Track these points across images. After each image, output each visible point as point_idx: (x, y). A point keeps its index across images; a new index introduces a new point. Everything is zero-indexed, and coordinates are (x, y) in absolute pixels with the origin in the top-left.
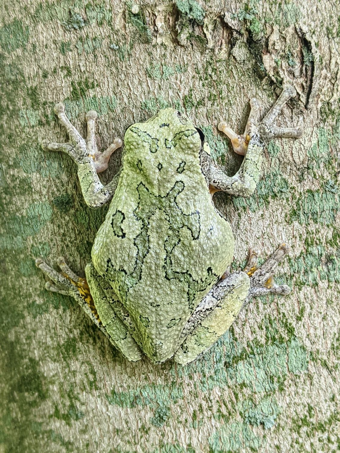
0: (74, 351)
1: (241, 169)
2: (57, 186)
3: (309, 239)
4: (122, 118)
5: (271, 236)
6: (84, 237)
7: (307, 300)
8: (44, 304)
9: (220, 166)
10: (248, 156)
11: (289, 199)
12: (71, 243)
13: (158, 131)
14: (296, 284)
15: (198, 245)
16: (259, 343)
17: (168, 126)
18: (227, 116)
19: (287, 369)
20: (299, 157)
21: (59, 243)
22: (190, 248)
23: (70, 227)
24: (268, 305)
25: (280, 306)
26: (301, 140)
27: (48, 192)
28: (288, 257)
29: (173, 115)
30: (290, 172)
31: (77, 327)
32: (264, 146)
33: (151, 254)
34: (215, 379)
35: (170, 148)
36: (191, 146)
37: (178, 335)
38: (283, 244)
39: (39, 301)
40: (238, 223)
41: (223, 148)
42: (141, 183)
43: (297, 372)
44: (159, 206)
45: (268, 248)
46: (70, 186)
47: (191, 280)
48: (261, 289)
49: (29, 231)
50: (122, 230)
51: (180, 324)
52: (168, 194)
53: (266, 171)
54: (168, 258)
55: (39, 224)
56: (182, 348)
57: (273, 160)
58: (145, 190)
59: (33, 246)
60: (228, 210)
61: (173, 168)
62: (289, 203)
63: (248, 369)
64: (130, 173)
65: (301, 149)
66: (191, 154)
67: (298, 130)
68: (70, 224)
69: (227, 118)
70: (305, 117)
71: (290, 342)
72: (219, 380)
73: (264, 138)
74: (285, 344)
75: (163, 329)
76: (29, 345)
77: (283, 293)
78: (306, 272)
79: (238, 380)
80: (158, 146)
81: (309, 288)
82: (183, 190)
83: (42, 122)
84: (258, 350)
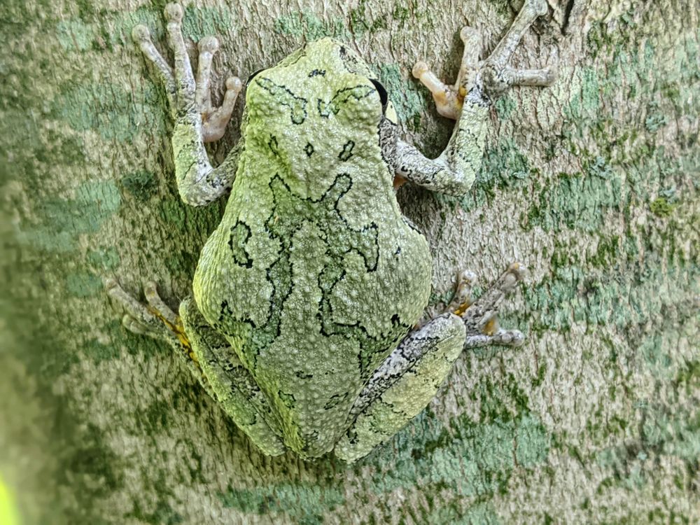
0: (164, 422)
1: (449, 146)
2: (128, 157)
3: (559, 256)
4: (240, 45)
5: (494, 251)
6: (178, 243)
7: (551, 353)
8: (112, 345)
9: (412, 133)
10: (463, 123)
11: (528, 190)
12: (155, 251)
13: (305, 84)
14: (534, 328)
15: (375, 280)
16: (469, 420)
17: (323, 74)
18: (426, 47)
19: (513, 460)
20: (548, 118)
21: (135, 250)
22: (362, 285)
23: (153, 226)
24: (486, 362)
25: (505, 363)
26: (552, 88)
27: (112, 164)
28: (522, 286)
29: (332, 54)
30: (532, 143)
31: (168, 386)
32: (490, 105)
33: (296, 295)
34: (397, 476)
35: (327, 116)
36: (365, 115)
37: (343, 416)
38: (515, 265)
39: (103, 339)
40: (440, 230)
41: (417, 103)
42: (277, 175)
43: (529, 465)
44: (308, 215)
45: (490, 270)
46: (151, 158)
47: (364, 336)
48: (477, 337)
49: (81, 226)
50: (247, 255)
51: (346, 401)
52: (323, 197)
53: (490, 142)
54: (325, 301)
55: (99, 216)
56: (348, 434)
57: (504, 123)
58: (284, 187)
59: (89, 250)
60: (424, 209)
61: (332, 152)
62: (528, 195)
63: (450, 461)
64: (257, 156)
65: (551, 104)
66: (363, 129)
67: (548, 73)
68: (153, 222)
69: (425, 51)
70: (561, 49)
71: (520, 419)
72: (403, 477)
73: (491, 92)
74: (511, 423)
75: (317, 411)
76: (88, 404)
77: (512, 344)
78: (551, 308)
79: (433, 477)
80: (305, 112)
81: (555, 335)
82: (349, 188)
83: (98, 45)
84: (468, 431)
